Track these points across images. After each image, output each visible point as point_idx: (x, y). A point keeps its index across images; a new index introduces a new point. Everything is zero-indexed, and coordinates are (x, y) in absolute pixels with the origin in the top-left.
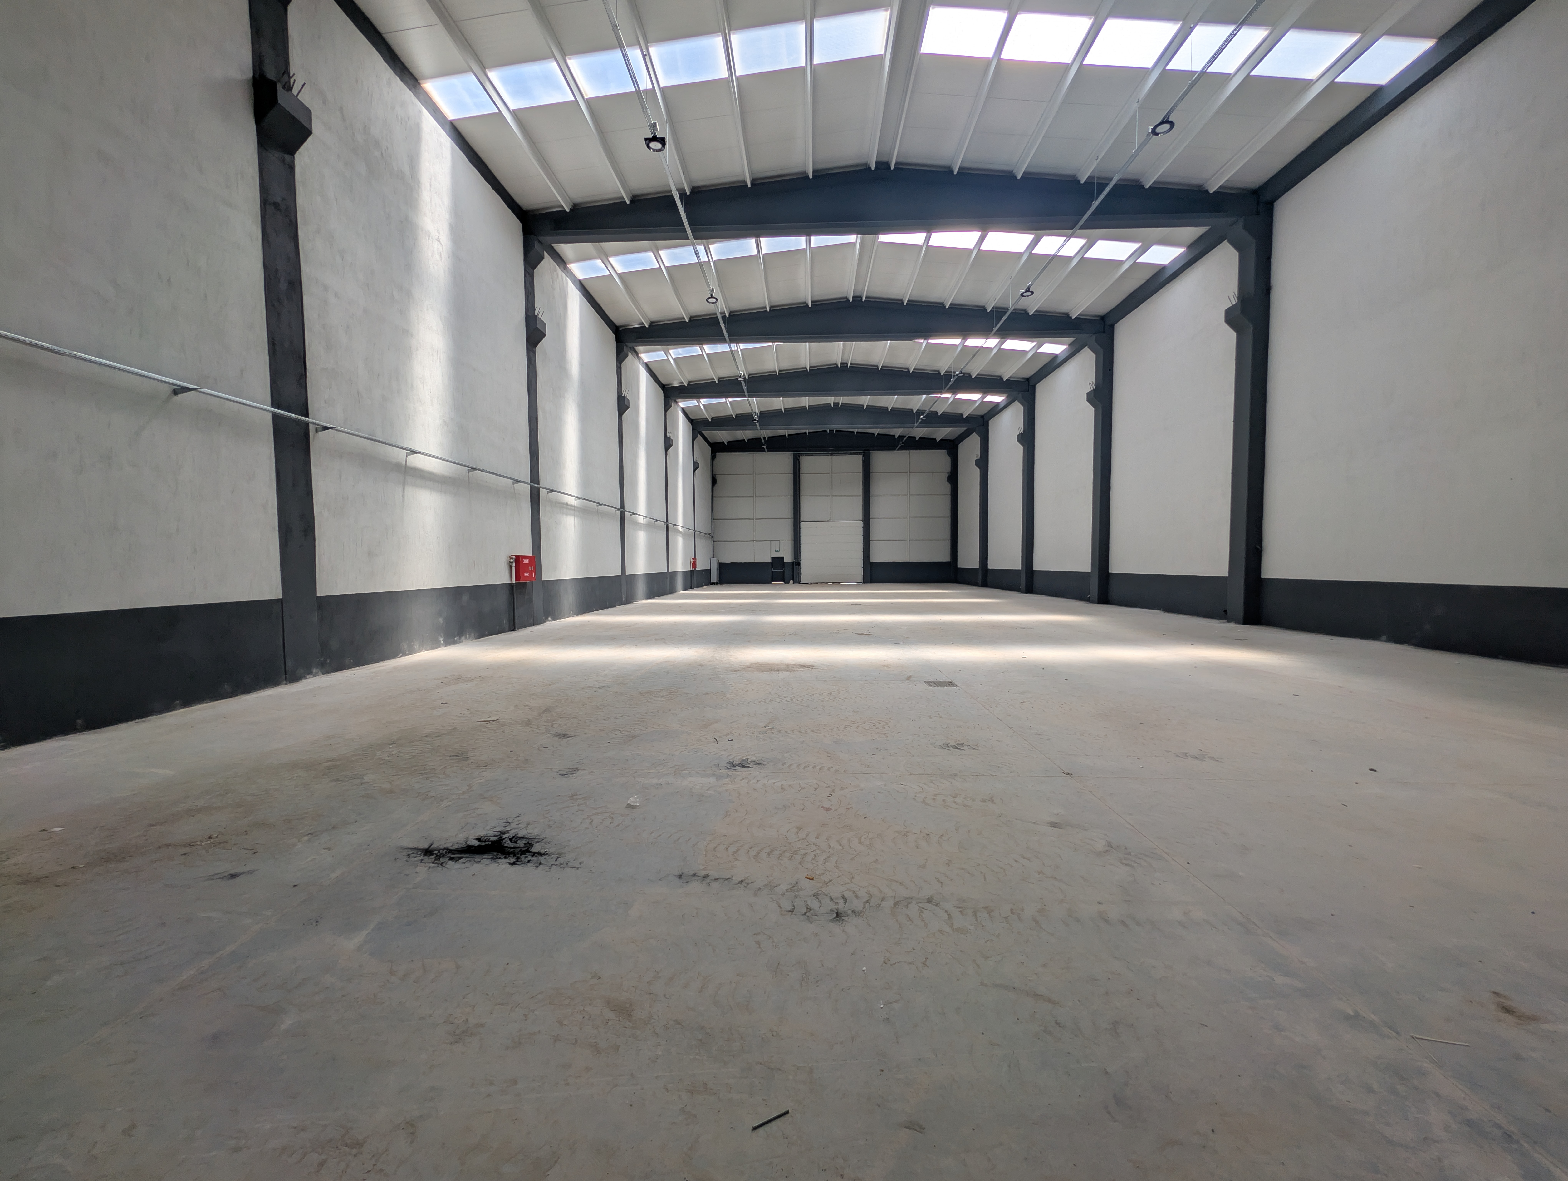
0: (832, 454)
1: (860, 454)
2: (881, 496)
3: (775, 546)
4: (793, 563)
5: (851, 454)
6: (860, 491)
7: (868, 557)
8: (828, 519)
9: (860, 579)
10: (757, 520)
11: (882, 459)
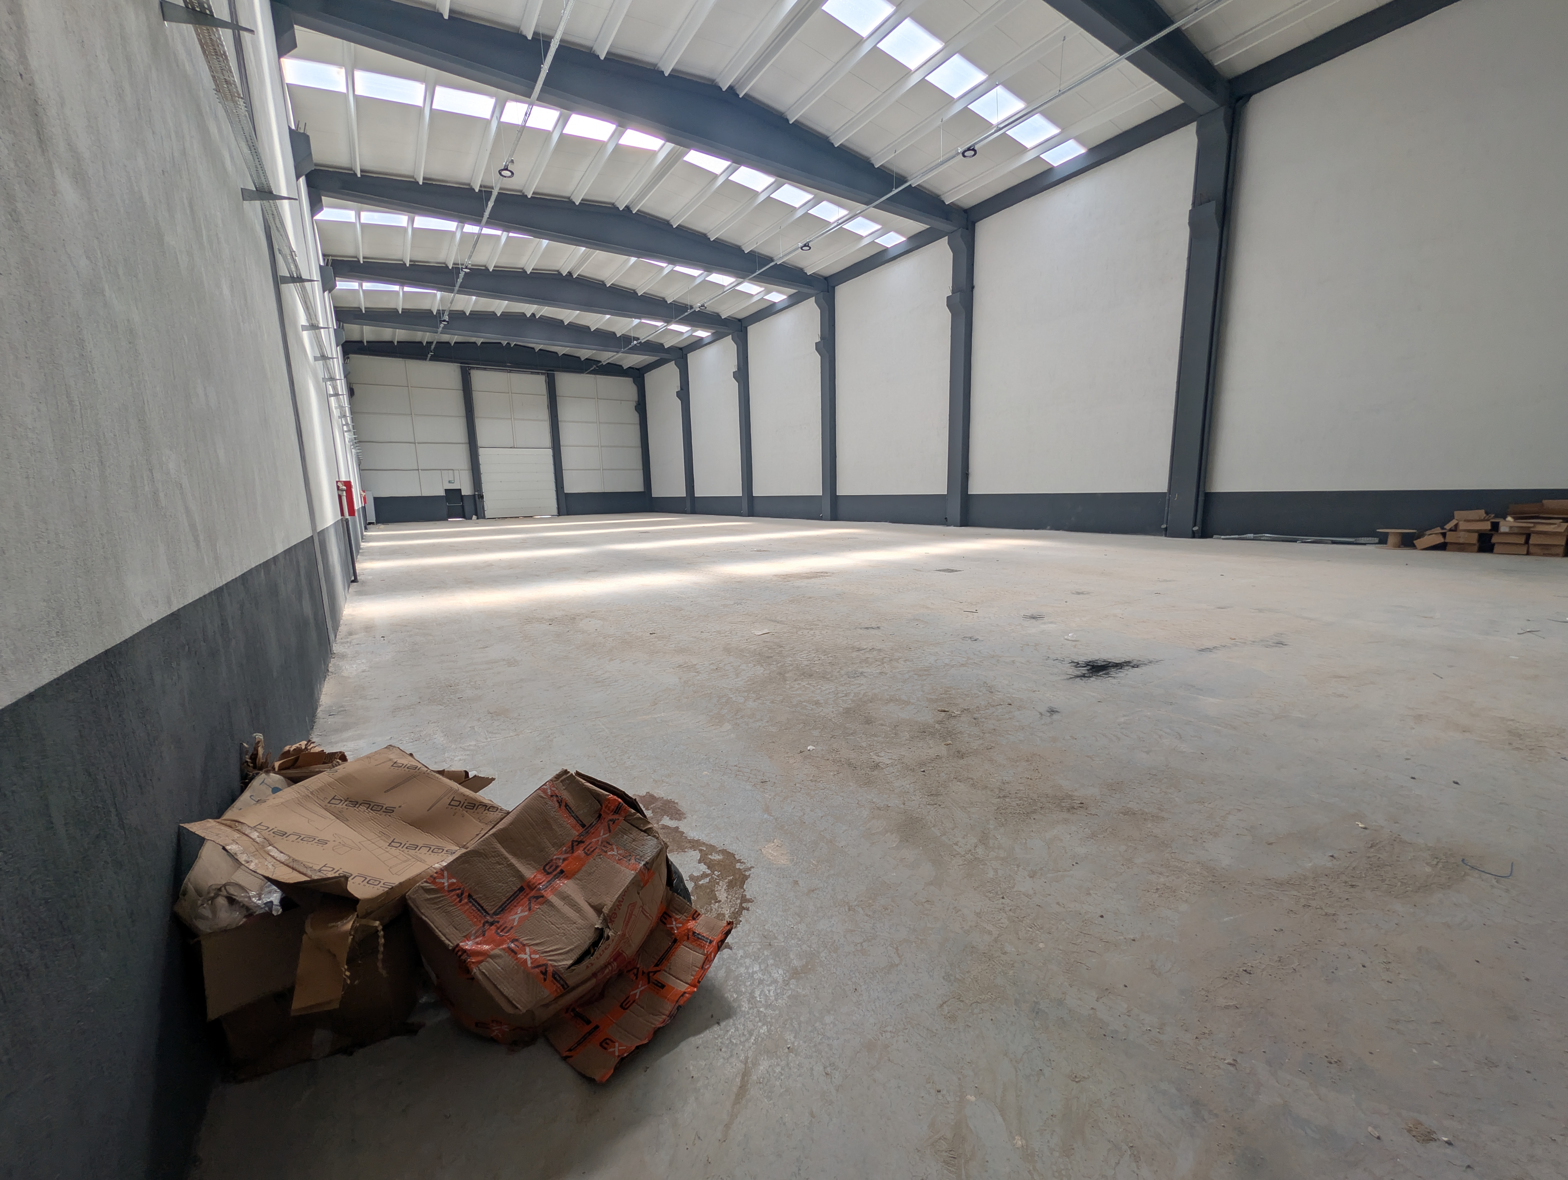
0: (510, 371)
1: (542, 374)
2: (568, 422)
3: (448, 476)
4: (474, 495)
5: (532, 373)
6: (545, 414)
7: (563, 488)
8: (512, 445)
9: (555, 512)
10: (419, 445)
11: (566, 381)
